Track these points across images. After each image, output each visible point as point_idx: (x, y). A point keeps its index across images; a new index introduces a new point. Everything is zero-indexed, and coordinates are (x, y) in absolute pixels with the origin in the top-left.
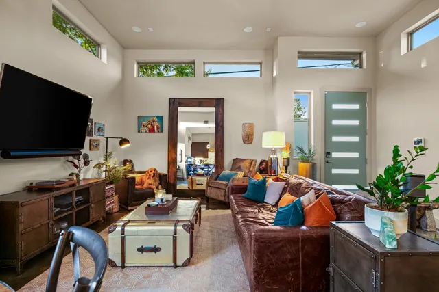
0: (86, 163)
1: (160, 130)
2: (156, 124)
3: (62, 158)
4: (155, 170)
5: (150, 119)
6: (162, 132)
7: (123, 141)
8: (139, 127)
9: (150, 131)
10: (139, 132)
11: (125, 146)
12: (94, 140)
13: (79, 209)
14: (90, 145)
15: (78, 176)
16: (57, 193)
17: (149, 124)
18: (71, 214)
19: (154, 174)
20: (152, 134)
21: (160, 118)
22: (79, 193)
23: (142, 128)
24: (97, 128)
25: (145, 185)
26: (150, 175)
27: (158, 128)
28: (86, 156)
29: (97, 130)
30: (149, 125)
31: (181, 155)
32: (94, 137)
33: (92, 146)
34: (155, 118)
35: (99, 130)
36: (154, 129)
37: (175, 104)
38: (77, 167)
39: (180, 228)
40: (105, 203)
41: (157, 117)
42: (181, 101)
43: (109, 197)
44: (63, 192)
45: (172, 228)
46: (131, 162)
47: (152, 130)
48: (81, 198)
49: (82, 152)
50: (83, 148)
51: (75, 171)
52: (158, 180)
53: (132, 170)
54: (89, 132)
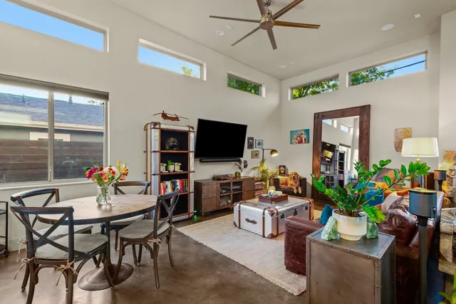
0: (245, 166)
1: (307, 141)
2: (304, 137)
3: (233, 162)
5: (299, 133)
7: (273, 151)
9: (299, 143)
11: (275, 155)
12: (254, 152)
13: (235, 193)
14: (252, 155)
15: (239, 174)
16: (222, 182)
18: (230, 195)
19: (294, 177)
21: (307, 131)
22: (235, 184)
23: (293, 140)
24: (257, 143)
25: (289, 186)
27: (305, 140)
28: (245, 162)
29: (257, 145)
30: (298, 138)
32: (255, 149)
34: (303, 132)
37: (319, 118)
38: (240, 168)
39: (266, 212)
42: (324, 114)
43: (259, 190)
44: (225, 181)
45: (262, 211)
46: (284, 166)
47: (301, 142)
48: (238, 187)
49: (242, 159)
50: (242, 156)
51: (239, 171)
52: (298, 183)
53: (284, 173)
54: (251, 146)
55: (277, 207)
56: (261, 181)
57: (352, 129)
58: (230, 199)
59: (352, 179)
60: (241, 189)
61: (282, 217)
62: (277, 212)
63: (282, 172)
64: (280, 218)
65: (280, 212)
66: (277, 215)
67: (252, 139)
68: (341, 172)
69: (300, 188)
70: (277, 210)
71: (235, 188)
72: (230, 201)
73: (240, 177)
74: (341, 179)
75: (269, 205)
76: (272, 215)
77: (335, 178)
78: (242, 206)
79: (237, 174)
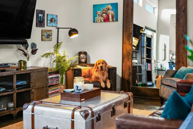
0: (34, 52)
1: (115, 18)
2: (111, 13)
3: (15, 46)
4: (104, 62)
5: (105, 8)
6: (117, 20)
7: (72, 31)
8: (94, 16)
9: (105, 21)
10: (94, 22)
11: (74, 36)
12: (45, 31)
13: (19, 91)
14: (42, 35)
15: (25, 63)
17: (104, 13)
18: (12, 94)
19: (101, 67)
20: (107, 24)
23: (97, 18)
24: (49, 19)
26: (98, 68)
27: (113, 17)
28: (34, 45)
29: (49, 21)
30: (104, 15)
31: (165, 50)
32: (46, 28)
33: (44, 37)
34: (110, 6)
35: (51, 21)
36: (109, 19)
38: (26, 55)
39: (77, 113)
40: (47, 91)
41: (112, 5)
43: (53, 86)
45: (70, 112)
46: (85, 53)
47: (107, 20)
48: (25, 82)
49: (29, 41)
50: (29, 37)
51: (24, 59)
52: (106, 74)
53: (86, 62)
54: (41, 23)
55: (91, 106)
56: (57, 72)
57: (156, 10)
58: (12, 101)
59: (158, 70)
60: (28, 86)
61: (98, 119)
62: (93, 113)
63: (83, 60)
64: (95, 121)
65: (96, 112)
66: (93, 116)
67: (42, 12)
68: (149, 61)
69: (108, 81)
70: (91, 109)
71: (19, 83)
72: (11, 105)
73: (25, 67)
74: (149, 69)
75: (78, 104)
76: (86, 117)
77: (143, 68)
78: (36, 108)
79: (22, 64)
